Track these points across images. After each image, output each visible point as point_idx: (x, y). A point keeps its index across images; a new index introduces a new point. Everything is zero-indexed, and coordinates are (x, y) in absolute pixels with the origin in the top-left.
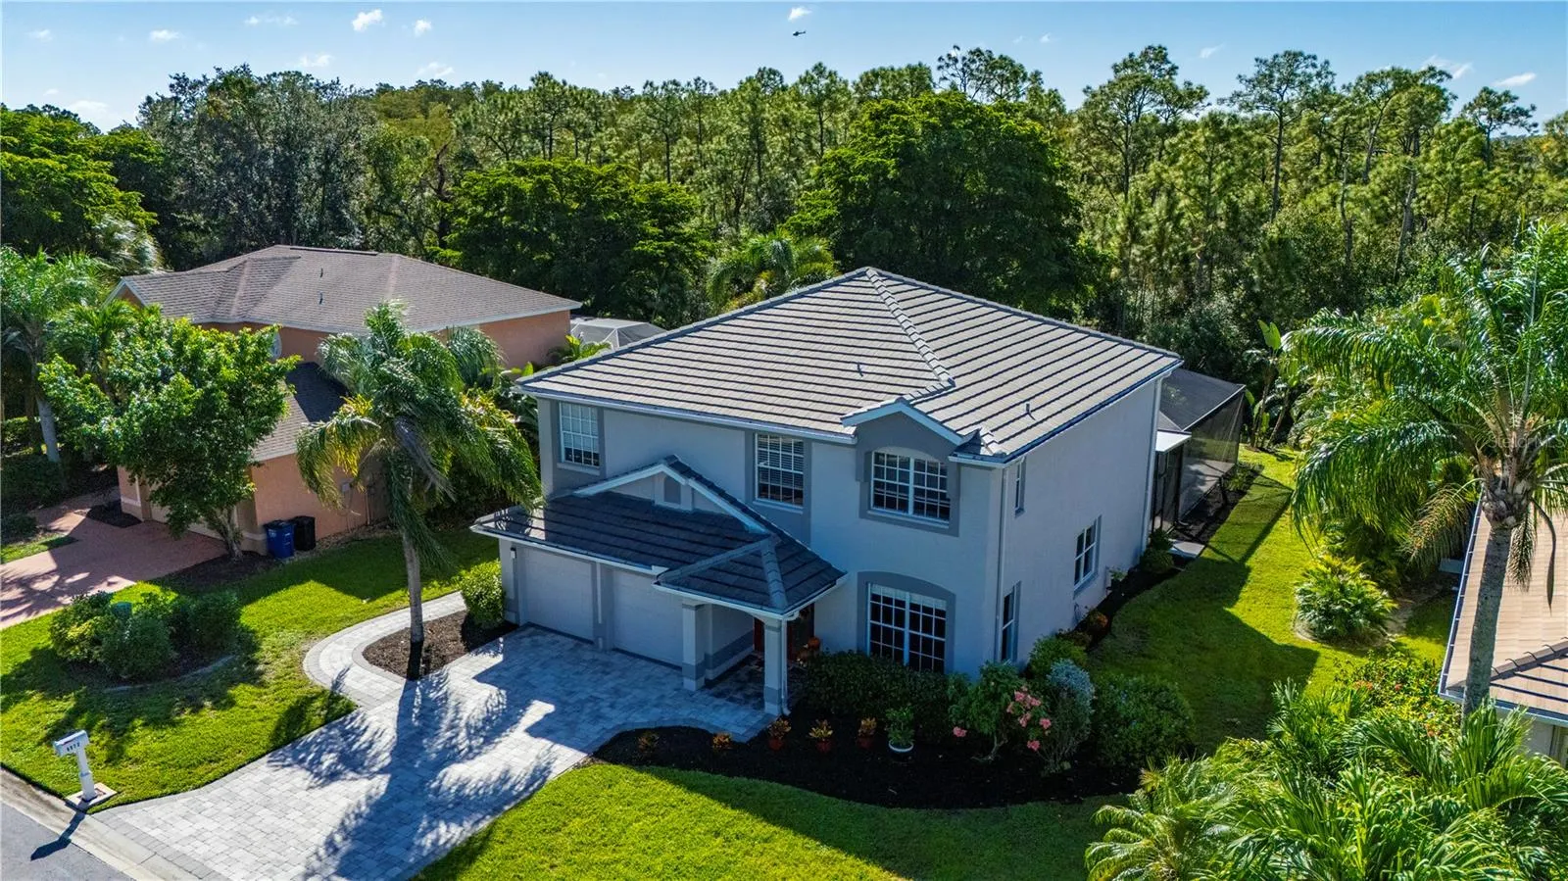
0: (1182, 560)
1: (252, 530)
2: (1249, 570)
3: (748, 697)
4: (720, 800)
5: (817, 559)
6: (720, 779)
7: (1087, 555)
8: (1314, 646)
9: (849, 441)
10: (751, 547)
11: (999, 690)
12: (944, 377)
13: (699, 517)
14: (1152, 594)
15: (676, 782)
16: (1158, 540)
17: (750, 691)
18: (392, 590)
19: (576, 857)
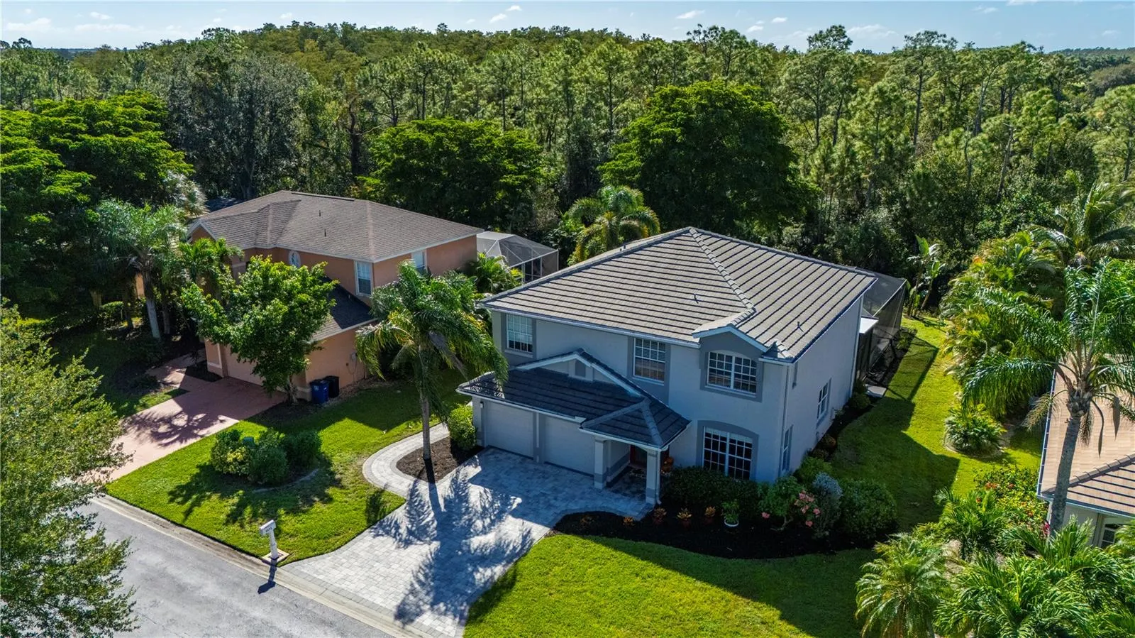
0: (875, 399)
1: (303, 385)
2: (914, 405)
3: (634, 493)
4: (635, 555)
5: (673, 412)
6: (631, 543)
7: (823, 402)
8: (957, 455)
9: (697, 346)
10: (635, 406)
11: (789, 492)
12: (750, 306)
13: (598, 386)
14: (858, 423)
15: (606, 545)
16: (858, 387)
17: (634, 489)
18: (398, 424)
19: (562, 588)
